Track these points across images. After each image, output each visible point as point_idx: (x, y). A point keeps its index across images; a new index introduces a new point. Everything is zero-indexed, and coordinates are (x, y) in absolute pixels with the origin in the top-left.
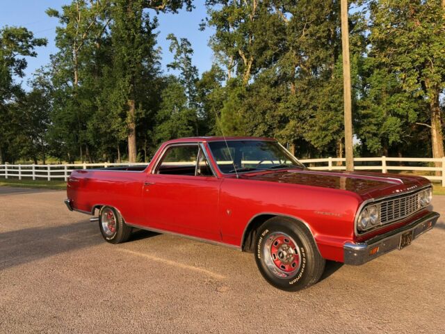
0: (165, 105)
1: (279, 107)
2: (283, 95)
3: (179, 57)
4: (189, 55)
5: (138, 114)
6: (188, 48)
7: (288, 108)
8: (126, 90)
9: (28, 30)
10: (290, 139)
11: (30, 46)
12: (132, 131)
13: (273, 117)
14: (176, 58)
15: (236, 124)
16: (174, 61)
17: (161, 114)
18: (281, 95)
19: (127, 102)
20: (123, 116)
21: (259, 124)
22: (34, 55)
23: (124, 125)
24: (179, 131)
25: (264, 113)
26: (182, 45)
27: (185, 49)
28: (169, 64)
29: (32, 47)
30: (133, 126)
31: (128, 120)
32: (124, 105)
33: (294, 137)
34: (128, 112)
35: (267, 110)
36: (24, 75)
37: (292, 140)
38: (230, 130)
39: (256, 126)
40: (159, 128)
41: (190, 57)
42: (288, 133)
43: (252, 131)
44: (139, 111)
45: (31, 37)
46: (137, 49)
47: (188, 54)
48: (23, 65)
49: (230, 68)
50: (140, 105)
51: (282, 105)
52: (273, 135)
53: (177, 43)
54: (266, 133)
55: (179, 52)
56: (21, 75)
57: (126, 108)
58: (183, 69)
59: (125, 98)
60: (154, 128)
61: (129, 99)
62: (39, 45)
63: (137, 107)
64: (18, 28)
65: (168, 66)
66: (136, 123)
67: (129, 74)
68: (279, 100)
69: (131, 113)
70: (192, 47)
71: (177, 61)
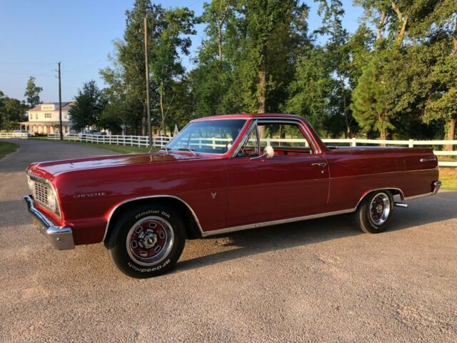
0: (298, 76)
1: (433, 71)
2: (440, 55)
3: (327, 21)
4: (340, 17)
5: (267, 87)
6: (339, 9)
7: (446, 72)
8: (256, 61)
9: (190, 10)
10: (447, 113)
11: (191, 25)
12: (262, 104)
13: (421, 84)
14: (324, 21)
15: (374, 94)
16: (322, 25)
17: (293, 86)
18: (436, 55)
19: (257, 74)
20: (254, 89)
21: (403, 93)
22: (194, 33)
23: (253, 99)
24: (313, 105)
25: (410, 79)
26: (332, 6)
27: (335, 11)
28: (317, 29)
29: (192, 26)
30: (262, 100)
31: (258, 93)
32: (254, 78)
33: (453, 110)
34: (257, 85)
35: (413, 76)
36: (189, 53)
37: (450, 114)
38: (365, 102)
39: (399, 96)
40: (291, 101)
41: (340, 19)
42: (443, 104)
43: (393, 103)
44: (270, 83)
45: (192, 16)
46: (269, 15)
47: (338, 16)
48: (188, 43)
49: (382, 27)
50: (271, 77)
51: (436, 68)
52: (424, 107)
53: (326, 5)
54: (412, 105)
55: (328, 15)
56: (187, 53)
57: (256, 80)
58: (332, 34)
59: (255, 70)
60: (286, 101)
61: (260, 70)
62: (199, 22)
63: (267, 79)
64: (181, 8)
65: (316, 32)
66: (266, 96)
67: (260, 44)
68: (433, 62)
69: (262, 85)
70: (343, 7)
71: (326, 25)
